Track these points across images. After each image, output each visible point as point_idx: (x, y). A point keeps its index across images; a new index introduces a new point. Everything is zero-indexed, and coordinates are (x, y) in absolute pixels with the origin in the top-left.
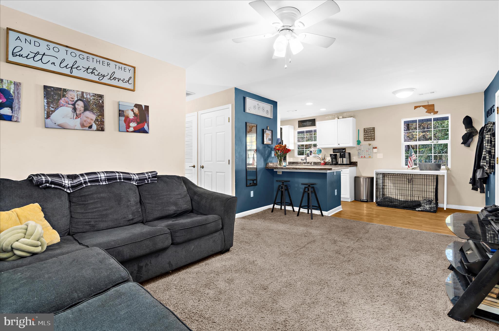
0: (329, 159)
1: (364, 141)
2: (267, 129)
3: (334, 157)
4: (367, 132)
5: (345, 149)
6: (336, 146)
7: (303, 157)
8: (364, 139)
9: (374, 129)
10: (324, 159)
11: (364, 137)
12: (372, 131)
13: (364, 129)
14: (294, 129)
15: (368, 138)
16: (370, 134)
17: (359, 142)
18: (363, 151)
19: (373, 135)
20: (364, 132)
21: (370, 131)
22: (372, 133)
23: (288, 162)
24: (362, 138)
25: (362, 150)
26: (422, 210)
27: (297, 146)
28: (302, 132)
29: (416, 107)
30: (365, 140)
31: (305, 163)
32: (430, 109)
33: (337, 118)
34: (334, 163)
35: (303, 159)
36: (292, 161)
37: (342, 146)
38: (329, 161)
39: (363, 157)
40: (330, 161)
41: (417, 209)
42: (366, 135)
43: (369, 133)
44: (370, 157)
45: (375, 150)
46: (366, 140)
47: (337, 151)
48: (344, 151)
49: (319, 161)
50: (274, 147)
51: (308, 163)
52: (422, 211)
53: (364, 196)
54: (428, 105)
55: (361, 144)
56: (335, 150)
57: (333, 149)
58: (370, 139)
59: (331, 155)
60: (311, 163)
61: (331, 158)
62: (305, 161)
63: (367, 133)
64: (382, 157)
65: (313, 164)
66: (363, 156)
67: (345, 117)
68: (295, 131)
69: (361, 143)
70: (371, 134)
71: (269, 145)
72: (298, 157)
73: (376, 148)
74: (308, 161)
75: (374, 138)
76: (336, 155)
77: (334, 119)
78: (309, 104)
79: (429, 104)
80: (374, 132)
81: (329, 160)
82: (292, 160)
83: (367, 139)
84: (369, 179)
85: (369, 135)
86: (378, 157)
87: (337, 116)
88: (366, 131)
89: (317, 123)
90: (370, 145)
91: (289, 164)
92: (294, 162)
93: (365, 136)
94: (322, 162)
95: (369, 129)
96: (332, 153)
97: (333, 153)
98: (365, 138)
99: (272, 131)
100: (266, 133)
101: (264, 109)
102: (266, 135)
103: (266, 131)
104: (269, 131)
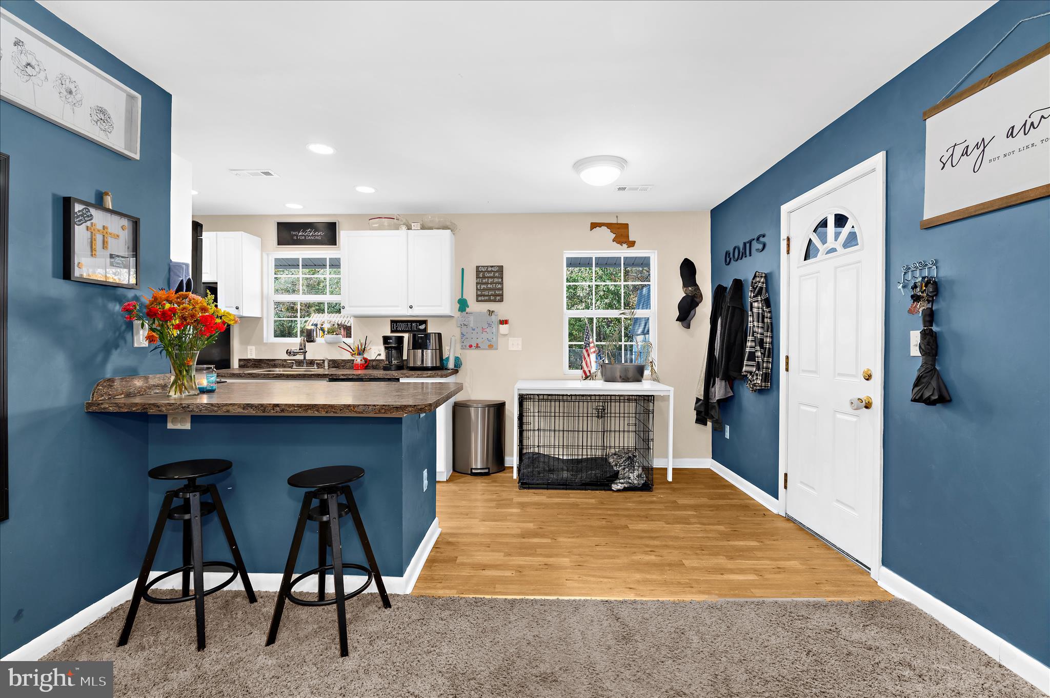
0: (377, 352)
1: (478, 301)
2: (99, 203)
3: (392, 345)
4: (484, 277)
5: (425, 322)
6: (402, 312)
7: (294, 342)
8: (478, 296)
9: (501, 269)
10: (361, 351)
11: (477, 289)
12: (497, 274)
13: (478, 267)
14: (263, 248)
15: (486, 293)
16: (491, 283)
17: (463, 305)
18: (474, 330)
19: (500, 286)
20: (478, 277)
21: (492, 275)
22: (496, 280)
23: (240, 360)
24: (470, 294)
25: (472, 325)
26: (625, 487)
27: (272, 306)
28: (291, 264)
29: (594, 226)
30: (480, 299)
31: (299, 363)
32: (622, 235)
33: (404, 227)
34: (394, 362)
35: (296, 348)
36: (254, 357)
37: (418, 312)
38: (378, 358)
39: (473, 347)
40: (383, 357)
41: (614, 487)
42: (483, 286)
43: (490, 280)
44: (491, 347)
45: (503, 329)
46: (483, 298)
47: (402, 326)
48: (422, 327)
49: (347, 356)
50: (146, 297)
51: (311, 363)
52: (625, 489)
53: (478, 461)
54: (617, 224)
55: (468, 310)
56: (396, 324)
57: (392, 322)
58: (492, 298)
59: (386, 339)
60: (320, 364)
61: (386, 348)
62: (300, 357)
63: (484, 281)
64: (520, 348)
65: (326, 367)
66: (474, 345)
67: (430, 225)
68: (265, 256)
69: (468, 307)
70: (496, 283)
71: (120, 291)
72: (273, 344)
73: (506, 322)
74: (309, 356)
75: (502, 295)
76: (400, 340)
77: (397, 228)
78: (322, 149)
79: (619, 222)
80: (502, 278)
81: (379, 355)
82: (252, 353)
83: (484, 296)
84: (492, 409)
85: (489, 286)
86: (511, 348)
87: (404, 221)
88: (481, 275)
89: (343, 235)
90: (491, 313)
91: (240, 366)
92: (260, 361)
93: (478, 287)
94: (358, 360)
95: (490, 269)
96: (388, 333)
97: (392, 331)
98: (479, 293)
99: (136, 224)
100: (88, 223)
101: (71, 92)
102: (89, 233)
103: (91, 215)
104: (115, 218)
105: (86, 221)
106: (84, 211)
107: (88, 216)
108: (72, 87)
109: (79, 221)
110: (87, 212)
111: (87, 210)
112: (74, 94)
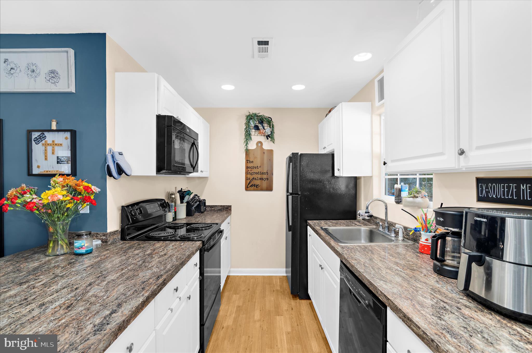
57: (479, 181)
97: (480, 199)
99: (74, 134)
100: (43, 142)
101: (33, 71)
102: (44, 147)
103: (45, 136)
104: (61, 134)
105: (42, 141)
106: (41, 135)
107: (43, 138)
108: (34, 68)
109: (38, 142)
110: (43, 135)
111: (43, 134)
112: (35, 71)
